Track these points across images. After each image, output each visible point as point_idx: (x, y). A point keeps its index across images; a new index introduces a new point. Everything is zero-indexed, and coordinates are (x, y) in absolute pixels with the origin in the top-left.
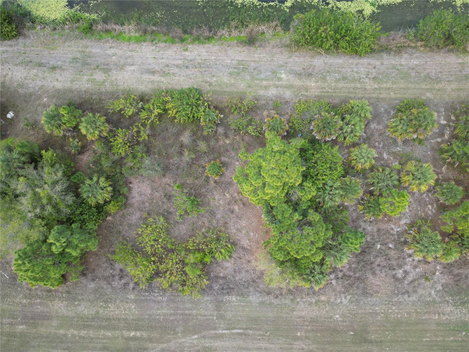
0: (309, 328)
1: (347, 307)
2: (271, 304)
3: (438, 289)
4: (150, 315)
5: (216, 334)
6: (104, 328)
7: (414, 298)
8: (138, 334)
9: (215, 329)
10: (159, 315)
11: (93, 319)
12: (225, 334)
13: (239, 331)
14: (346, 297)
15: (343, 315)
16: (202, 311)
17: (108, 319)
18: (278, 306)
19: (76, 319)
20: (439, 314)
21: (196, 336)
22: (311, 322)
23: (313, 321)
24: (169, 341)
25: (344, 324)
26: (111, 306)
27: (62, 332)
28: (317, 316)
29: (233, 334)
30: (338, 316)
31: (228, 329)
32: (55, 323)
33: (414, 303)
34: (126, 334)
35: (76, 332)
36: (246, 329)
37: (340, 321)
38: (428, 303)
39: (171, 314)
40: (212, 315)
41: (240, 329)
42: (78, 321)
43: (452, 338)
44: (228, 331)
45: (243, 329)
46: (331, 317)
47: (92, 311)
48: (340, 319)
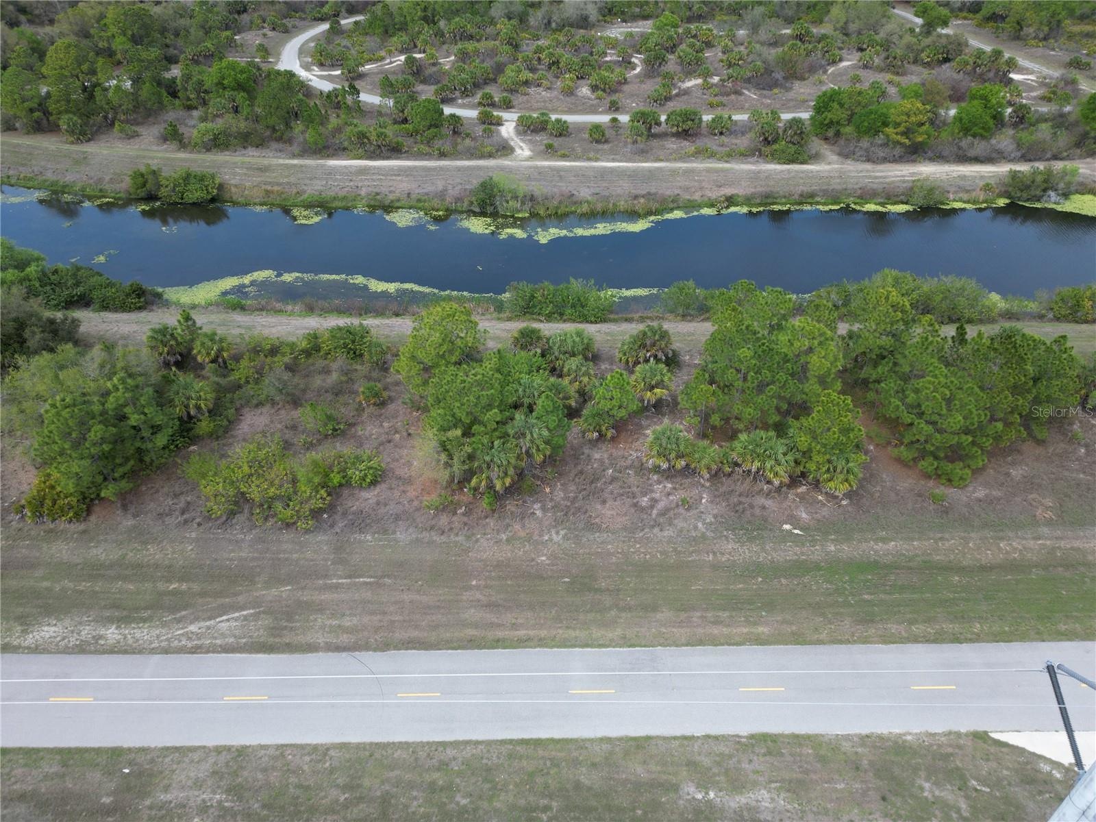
0: (493, 574)
1: (559, 545)
2: (431, 543)
3: (708, 521)
4: (216, 560)
5: (326, 584)
6: (125, 579)
7: (669, 532)
8: (184, 586)
9: (326, 576)
10: (231, 560)
11: (111, 566)
12: (343, 584)
13: (369, 580)
14: (557, 533)
15: (553, 556)
16: (309, 555)
17: (139, 566)
18: (444, 546)
19: (79, 567)
20: (714, 553)
21: (289, 588)
22: (497, 566)
23: (499, 565)
24: (235, 595)
25: (555, 568)
26: (151, 548)
27: (46, 584)
28: (509, 560)
29: (355, 584)
30: (544, 558)
31: (350, 577)
32: (39, 573)
33: (670, 540)
34: (161, 586)
35: (71, 585)
36: (383, 577)
37: (548, 565)
38: (695, 539)
39: (253, 559)
40: (326, 560)
41: (371, 577)
42: (82, 569)
43: (741, 586)
44: (349, 580)
45: (376, 577)
46: (533, 560)
47: (115, 555)
48: (547, 562)
